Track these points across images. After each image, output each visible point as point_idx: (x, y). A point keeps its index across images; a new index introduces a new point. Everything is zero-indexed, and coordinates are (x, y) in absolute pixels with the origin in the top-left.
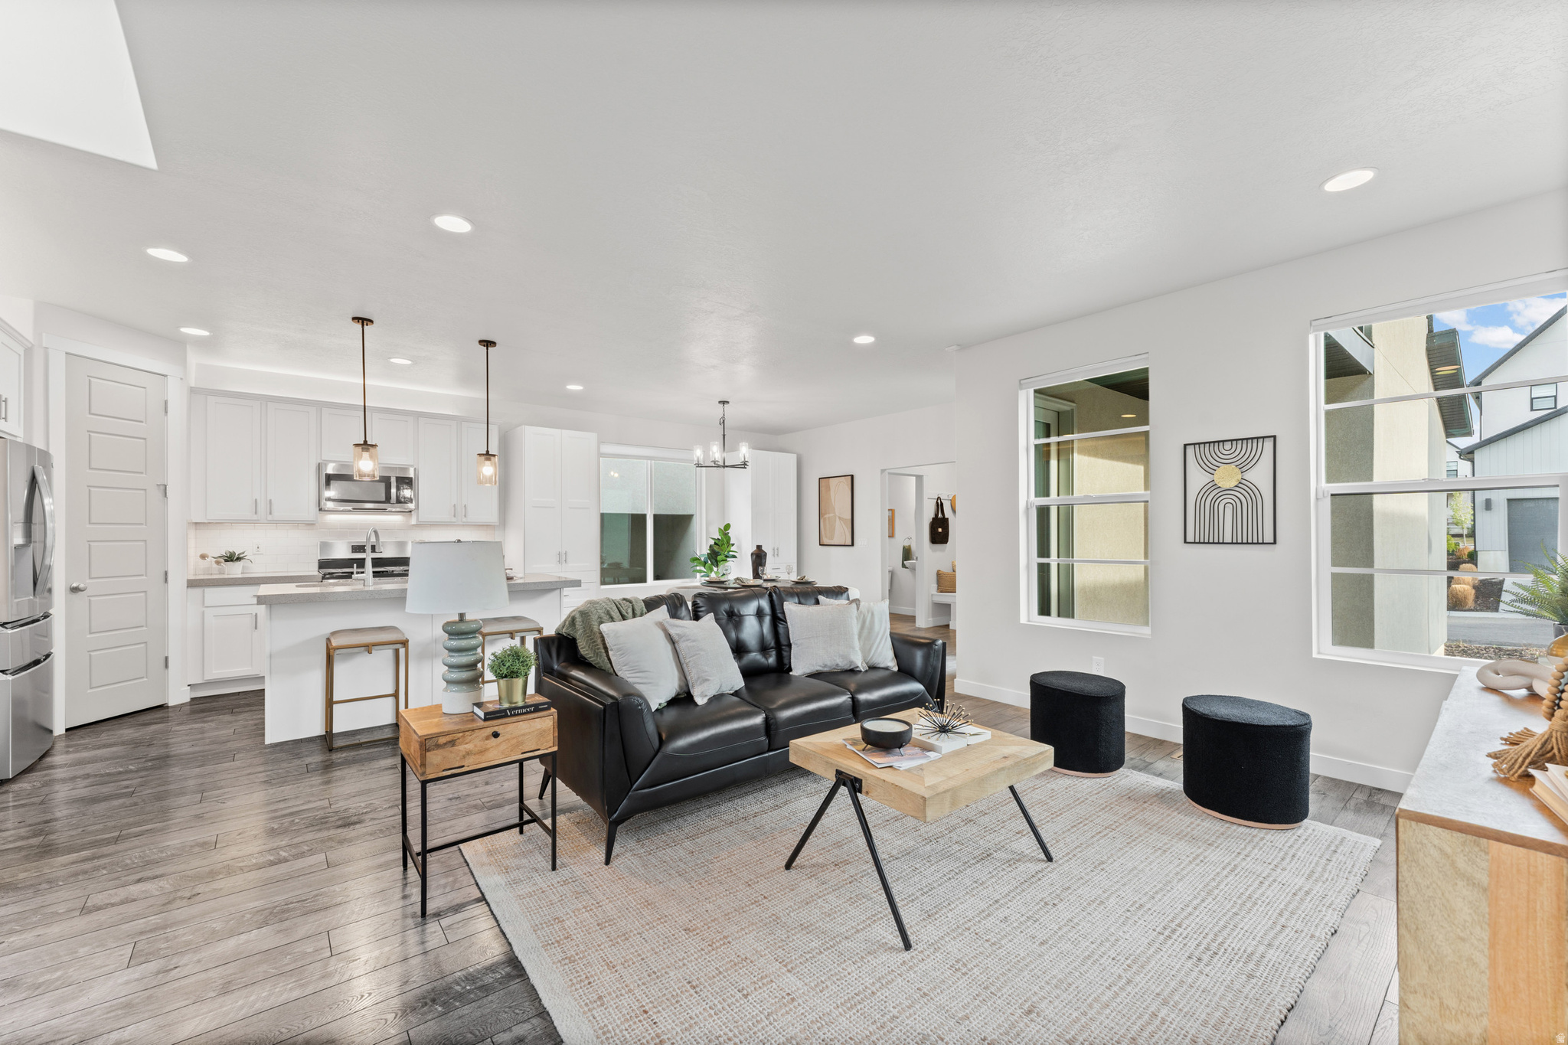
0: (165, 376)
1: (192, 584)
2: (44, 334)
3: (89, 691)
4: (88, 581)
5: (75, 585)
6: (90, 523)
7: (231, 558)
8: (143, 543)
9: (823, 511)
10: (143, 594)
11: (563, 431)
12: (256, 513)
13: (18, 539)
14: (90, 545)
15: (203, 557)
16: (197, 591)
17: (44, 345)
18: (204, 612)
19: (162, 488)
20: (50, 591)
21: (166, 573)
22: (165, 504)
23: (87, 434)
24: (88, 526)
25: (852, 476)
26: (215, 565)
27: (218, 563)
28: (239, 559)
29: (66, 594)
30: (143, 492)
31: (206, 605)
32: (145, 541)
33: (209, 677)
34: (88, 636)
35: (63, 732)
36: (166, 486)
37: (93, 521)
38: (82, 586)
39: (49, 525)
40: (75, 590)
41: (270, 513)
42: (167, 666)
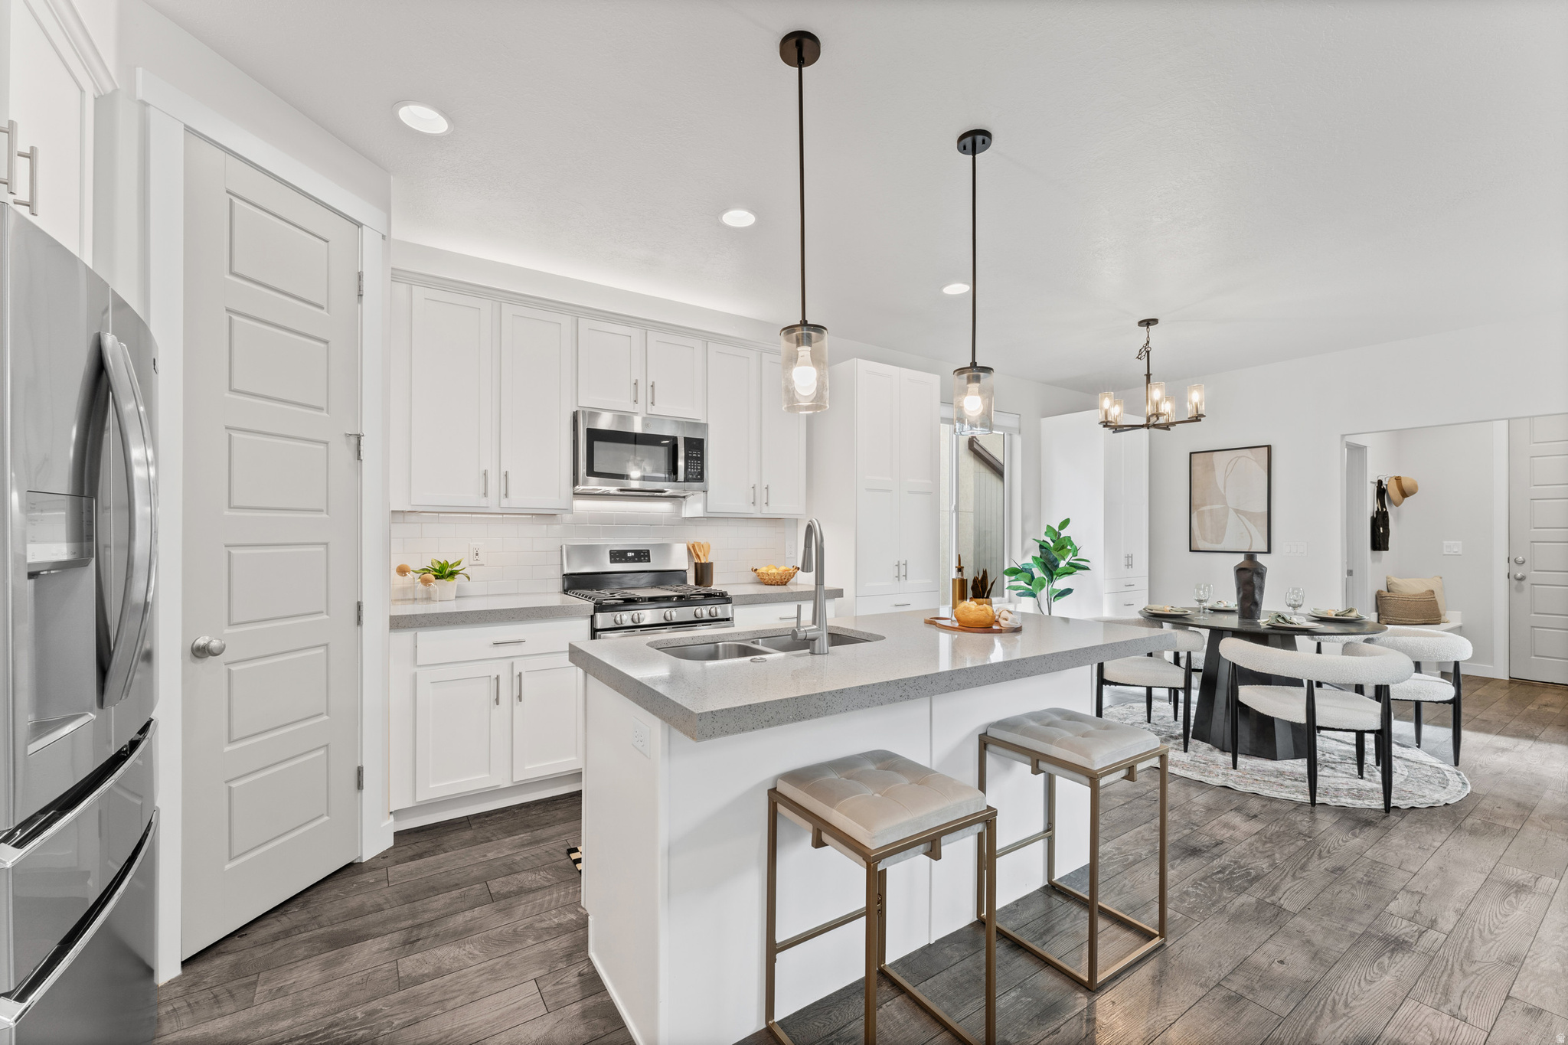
0: (359, 225)
1: (398, 623)
2: (140, 71)
3: (228, 867)
4: (227, 631)
5: (201, 642)
6: (230, 507)
7: (444, 573)
8: (322, 549)
9: (1196, 501)
10: (321, 650)
11: (902, 369)
12: (485, 494)
13: (56, 548)
14: (230, 553)
15: (402, 571)
16: (405, 637)
17: (140, 95)
18: (415, 675)
19: (354, 441)
20: (148, 656)
21: (359, 606)
22: (359, 472)
23: (226, 315)
24: (227, 513)
25: (1269, 447)
26: (421, 586)
27: (426, 582)
28: (452, 574)
29: (183, 663)
30: (322, 447)
31: (418, 664)
32: (327, 544)
33: (422, 797)
34: (227, 749)
35: (176, 971)
36: (359, 437)
37: (236, 502)
38: (215, 644)
39: (141, 509)
40: (201, 652)
41: (506, 495)
42: (360, 786)
